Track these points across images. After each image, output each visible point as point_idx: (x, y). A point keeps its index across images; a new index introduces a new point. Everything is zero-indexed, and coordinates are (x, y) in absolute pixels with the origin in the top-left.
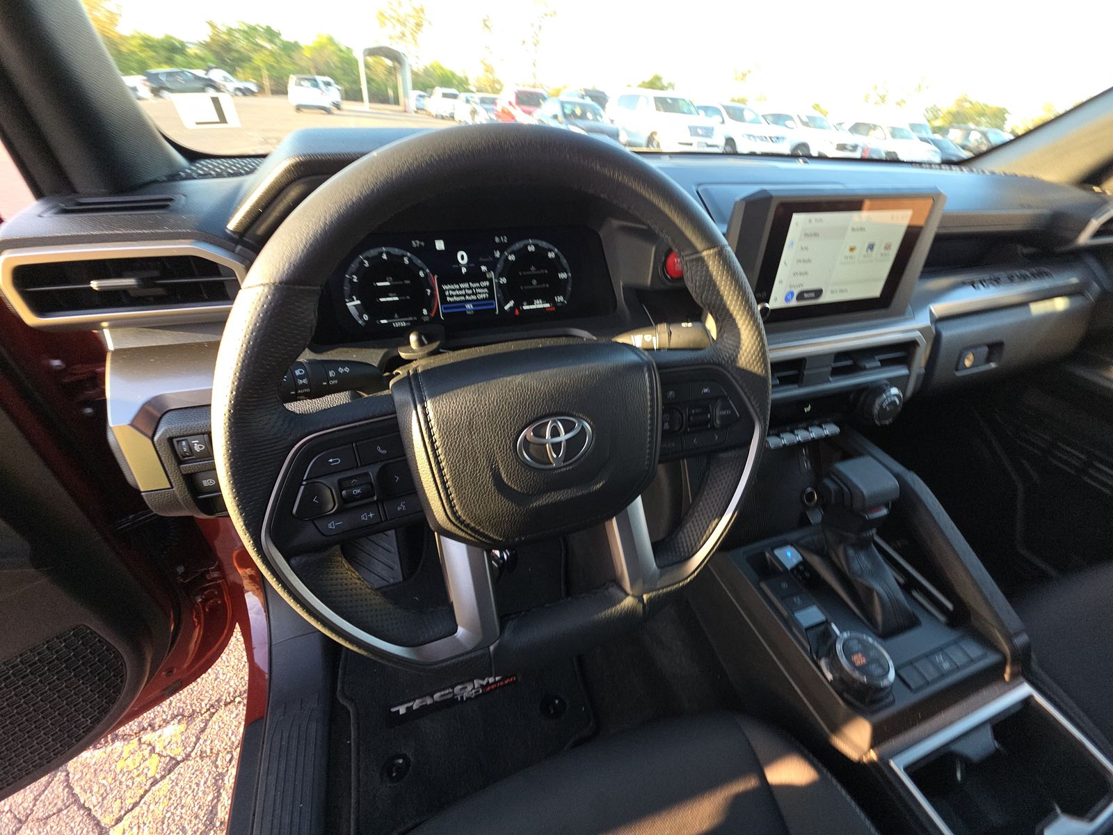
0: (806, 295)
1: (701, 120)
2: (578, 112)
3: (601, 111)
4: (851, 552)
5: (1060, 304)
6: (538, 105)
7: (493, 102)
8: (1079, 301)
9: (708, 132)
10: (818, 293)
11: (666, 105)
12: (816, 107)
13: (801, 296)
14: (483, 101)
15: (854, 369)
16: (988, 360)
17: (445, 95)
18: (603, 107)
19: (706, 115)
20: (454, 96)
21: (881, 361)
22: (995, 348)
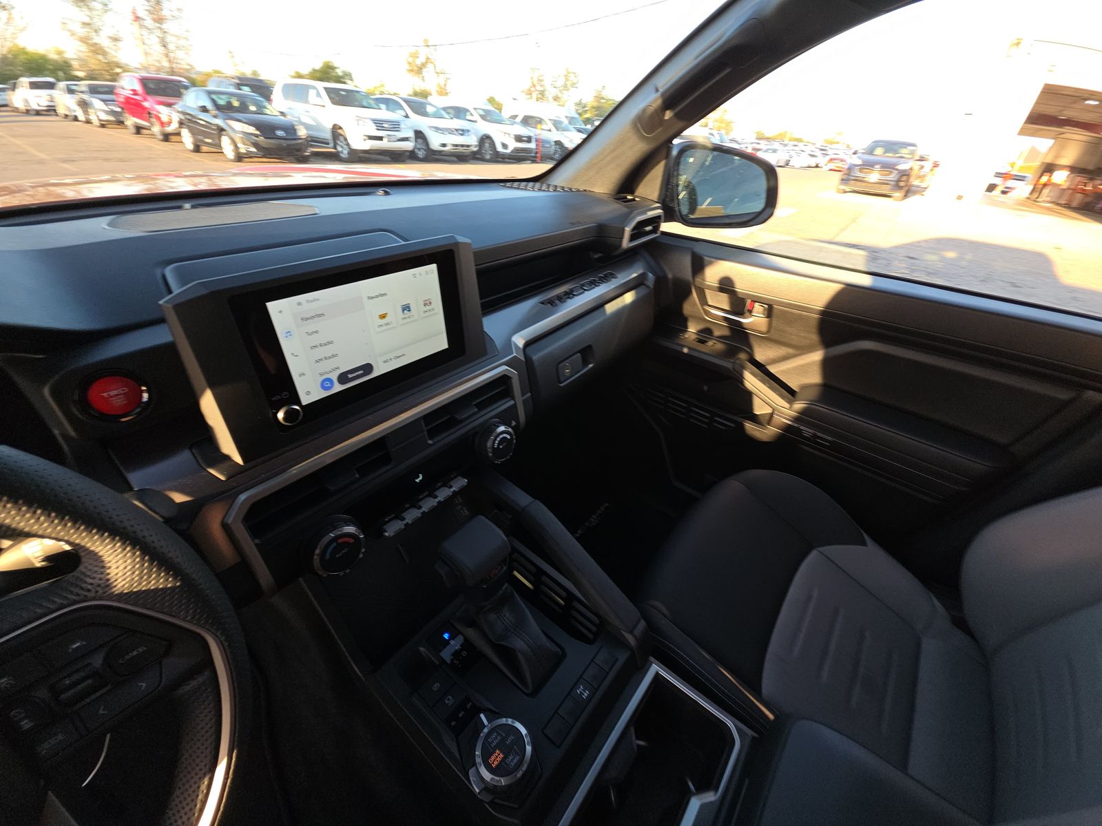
0: (350, 376)
1: (383, 114)
2: (236, 104)
3: (266, 104)
4: (492, 617)
5: (629, 298)
6: (179, 95)
7: (111, 90)
8: (643, 291)
9: (395, 126)
10: (368, 368)
11: (343, 98)
12: (491, 100)
13: (343, 378)
14: (94, 90)
15: (452, 423)
16: (585, 363)
17: (34, 86)
18: (269, 99)
19: (388, 109)
20: (51, 86)
21: (476, 405)
22: (586, 352)
